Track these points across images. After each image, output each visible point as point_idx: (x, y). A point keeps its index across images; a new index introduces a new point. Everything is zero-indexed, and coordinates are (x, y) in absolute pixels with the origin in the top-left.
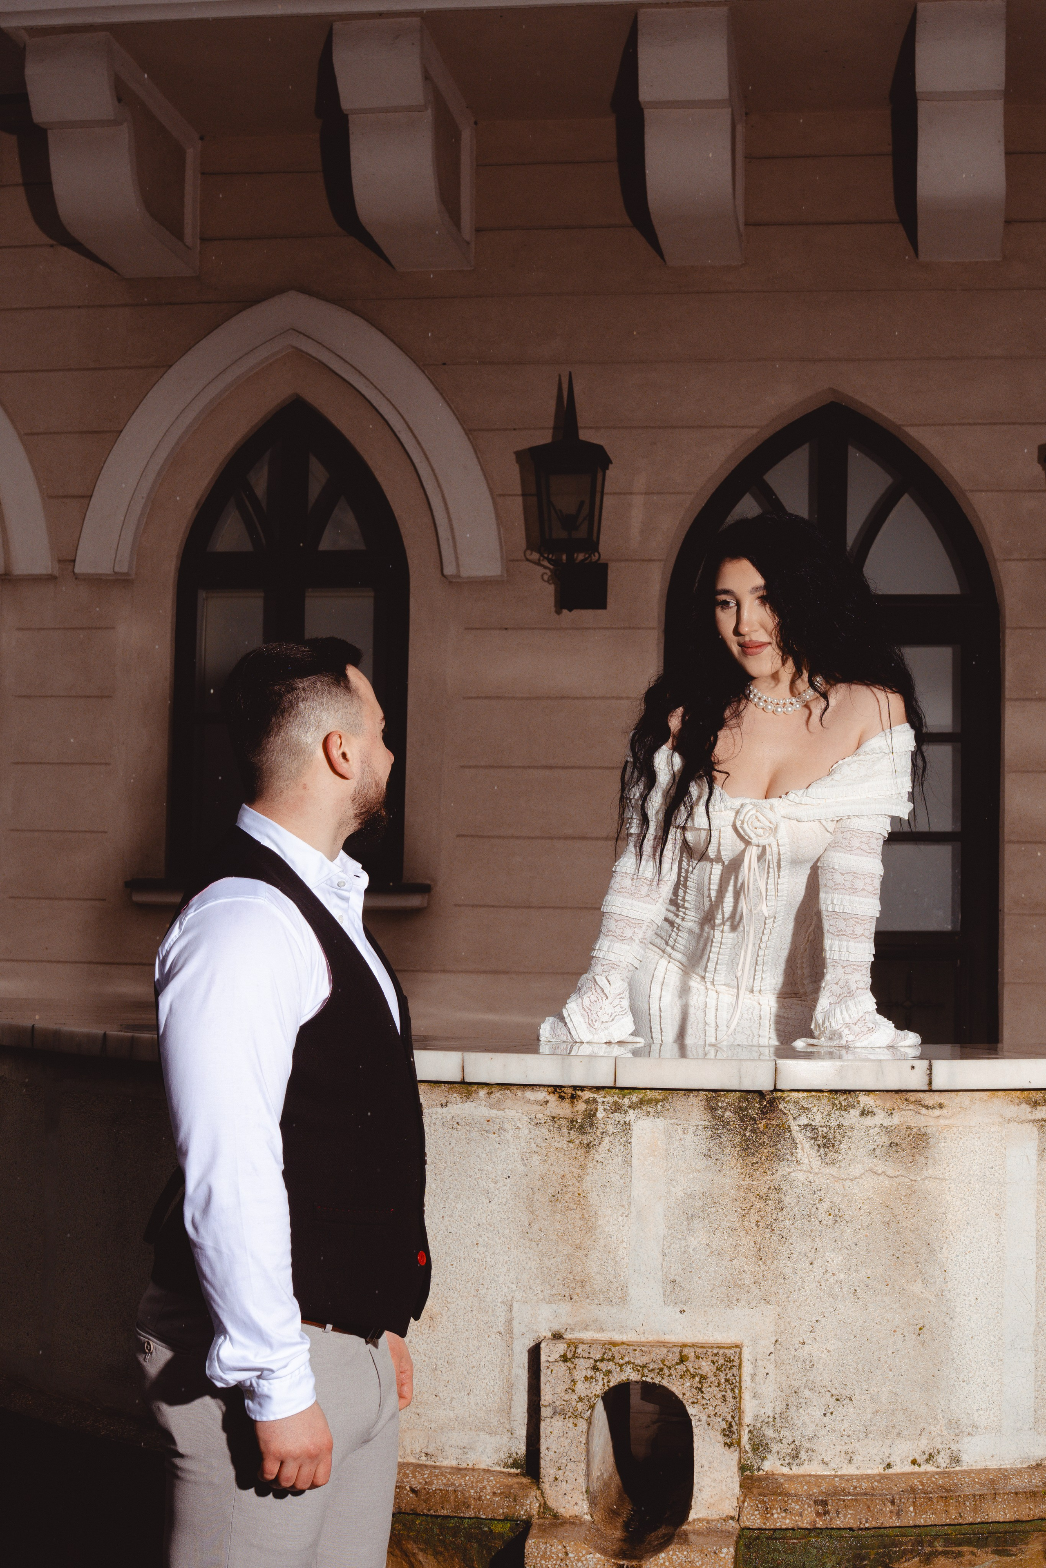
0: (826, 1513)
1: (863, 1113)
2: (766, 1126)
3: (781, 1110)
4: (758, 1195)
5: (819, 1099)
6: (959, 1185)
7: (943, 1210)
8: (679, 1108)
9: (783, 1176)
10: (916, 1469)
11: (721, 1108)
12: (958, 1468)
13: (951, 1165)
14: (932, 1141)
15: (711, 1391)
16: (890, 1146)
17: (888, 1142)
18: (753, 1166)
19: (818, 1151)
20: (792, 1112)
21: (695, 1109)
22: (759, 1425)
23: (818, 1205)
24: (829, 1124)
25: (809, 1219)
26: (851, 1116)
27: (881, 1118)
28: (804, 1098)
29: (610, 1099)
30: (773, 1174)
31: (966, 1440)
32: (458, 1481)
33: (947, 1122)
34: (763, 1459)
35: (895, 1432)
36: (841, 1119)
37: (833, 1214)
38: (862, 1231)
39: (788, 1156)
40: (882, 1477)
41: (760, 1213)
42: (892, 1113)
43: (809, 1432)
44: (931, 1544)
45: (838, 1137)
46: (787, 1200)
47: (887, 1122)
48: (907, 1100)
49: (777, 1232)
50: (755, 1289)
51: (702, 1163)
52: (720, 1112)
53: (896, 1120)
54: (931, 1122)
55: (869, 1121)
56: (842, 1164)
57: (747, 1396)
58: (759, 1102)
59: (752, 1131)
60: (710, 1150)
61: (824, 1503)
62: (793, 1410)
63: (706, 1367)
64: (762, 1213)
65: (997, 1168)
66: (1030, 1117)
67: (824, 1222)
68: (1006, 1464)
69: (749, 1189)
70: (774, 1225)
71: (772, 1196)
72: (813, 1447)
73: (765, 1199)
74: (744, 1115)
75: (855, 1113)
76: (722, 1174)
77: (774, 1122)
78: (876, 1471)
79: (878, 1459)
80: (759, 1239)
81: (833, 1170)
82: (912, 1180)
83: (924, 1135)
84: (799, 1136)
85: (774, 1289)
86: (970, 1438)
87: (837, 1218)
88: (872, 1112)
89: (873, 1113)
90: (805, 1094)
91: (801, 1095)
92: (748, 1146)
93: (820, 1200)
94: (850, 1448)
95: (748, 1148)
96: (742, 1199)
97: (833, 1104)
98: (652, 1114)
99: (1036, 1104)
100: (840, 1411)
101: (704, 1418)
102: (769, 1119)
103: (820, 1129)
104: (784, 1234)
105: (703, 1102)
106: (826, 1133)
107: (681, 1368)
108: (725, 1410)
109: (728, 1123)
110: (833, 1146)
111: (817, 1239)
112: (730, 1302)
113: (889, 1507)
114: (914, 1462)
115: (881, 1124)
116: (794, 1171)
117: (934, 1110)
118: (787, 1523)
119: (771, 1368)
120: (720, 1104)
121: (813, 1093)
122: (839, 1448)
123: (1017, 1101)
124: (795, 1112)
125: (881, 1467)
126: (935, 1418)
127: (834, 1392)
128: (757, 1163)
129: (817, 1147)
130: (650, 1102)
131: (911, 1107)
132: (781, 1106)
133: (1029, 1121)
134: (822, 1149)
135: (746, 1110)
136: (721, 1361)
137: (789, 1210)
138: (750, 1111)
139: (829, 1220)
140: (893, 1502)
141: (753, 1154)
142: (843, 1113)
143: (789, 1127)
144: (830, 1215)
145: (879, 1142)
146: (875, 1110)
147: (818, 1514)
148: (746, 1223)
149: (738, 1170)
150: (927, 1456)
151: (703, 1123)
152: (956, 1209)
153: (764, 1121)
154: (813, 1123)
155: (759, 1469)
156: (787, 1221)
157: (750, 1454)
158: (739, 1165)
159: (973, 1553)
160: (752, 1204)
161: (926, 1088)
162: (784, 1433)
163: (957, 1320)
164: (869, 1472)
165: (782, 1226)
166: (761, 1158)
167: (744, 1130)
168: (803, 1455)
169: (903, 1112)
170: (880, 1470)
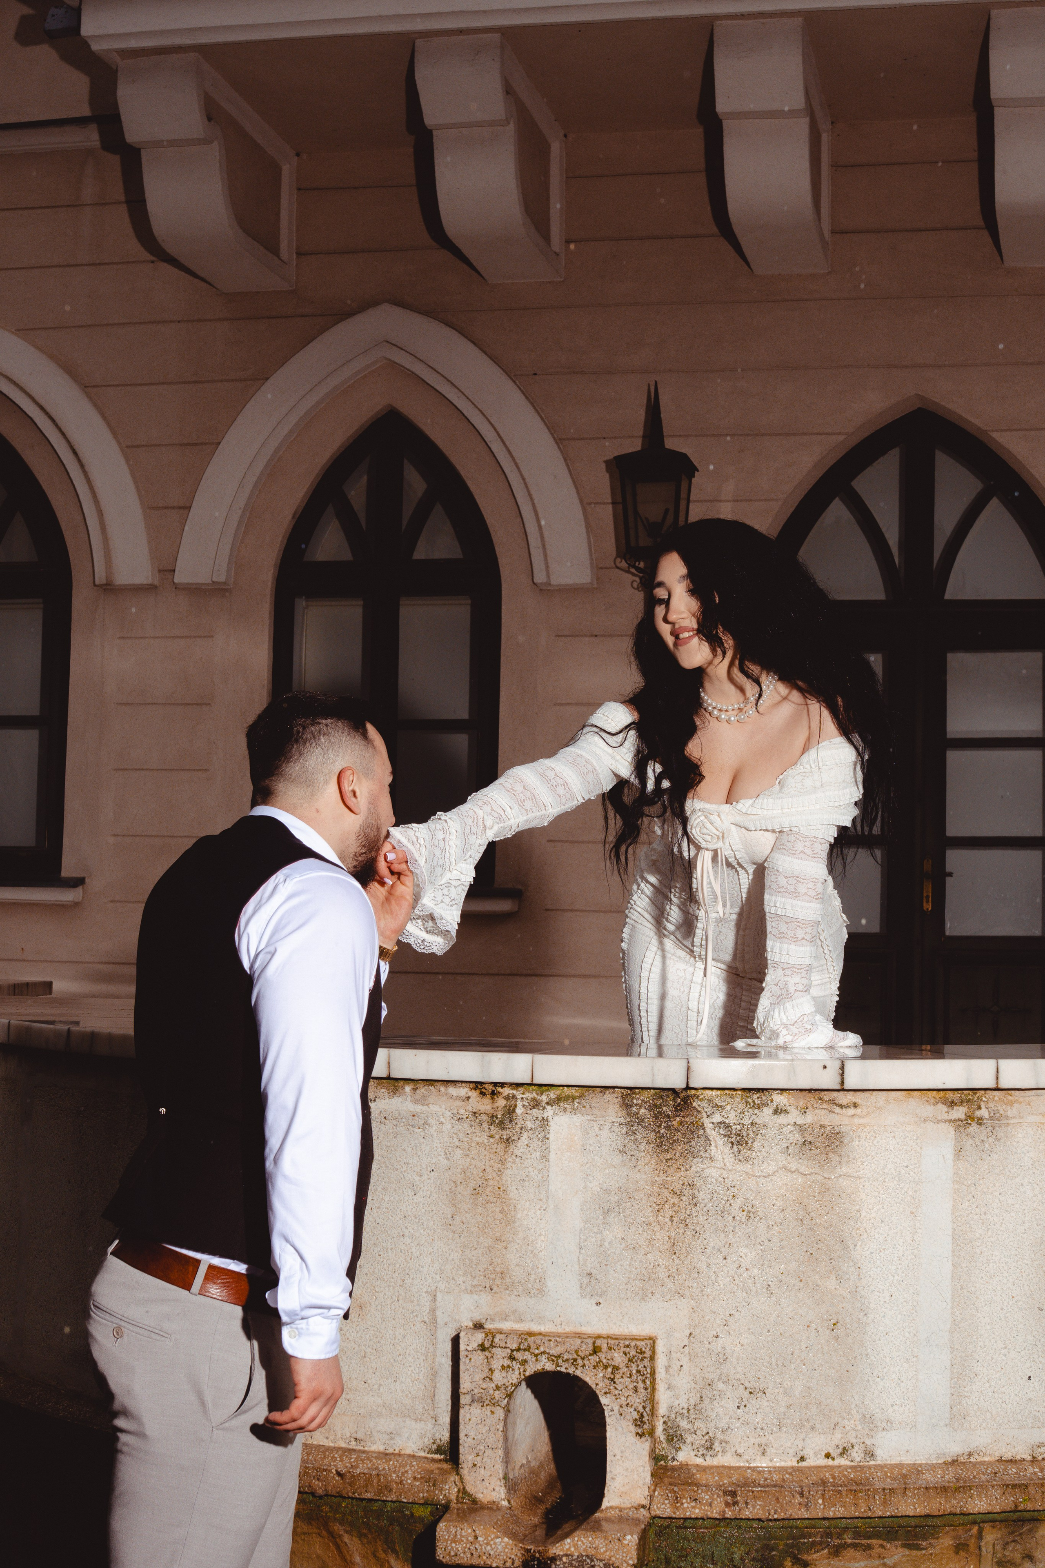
0: (735, 1503)
1: (776, 1112)
2: (681, 1123)
3: (695, 1108)
4: (672, 1190)
5: (732, 1097)
6: (874, 1183)
7: (857, 1207)
8: (595, 1105)
9: (697, 1172)
10: (830, 1462)
11: (636, 1105)
12: (872, 1463)
13: (865, 1164)
14: (846, 1140)
15: (623, 1382)
16: (804, 1144)
17: (802, 1140)
18: (667, 1162)
19: (732, 1148)
20: (706, 1110)
21: (611, 1107)
22: (673, 1416)
23: (732, 1201)
24: (742, 1122)
25: (723, 1215)
26: (764, 1114)
27: (794, 1116)
28: (717, 1096)
29: (528, 1095)
30: (687, 1170)
31: (881, 1434)
32: (382, 1465)
33: (861, 1121)
34: (678, 1450)
35: (808, 1425)
36: (754, 1117)
37: (746, 1211)
38: (775, 1227)
39: (702, 1153)
40: (794, 1470)
41: (674, 1209)
42: (805, 1112)
43: (723, 1424)
44: (840, 1536)
45: (752, 1135)
46: (701, 1196)
47: (800, 1121)
48: (820, 1099)
49: (691, 1227)
50: (669, 1284)
51: (617, 1159)
52: (634, 1109)
53: (809, 1118)
54: (846, 1121)
55: (782, 1119)
56: (756, 1161)
57: (661, 1387)
58: (674, 1099)
59: (665, 1128)
60: (625, 1146)
61: (733, 1494)
62: (706, 1402)
63: (618, 1358)
64: (676, 1208)
65: (912, 1167)
66: (946, 1117)
67: (737, 1218)
68: (921, 1460)
69: (663, 1185)
70: (688, 1220)
71: (685, 1192)
72: (727, 1438)
73: (679, 1194)
74: (658, 1113)
75: (768, 1111)
76: (637, 1169)
77: (687, 1119)
78: (789, 1464)
79: (791, 1452)
80: (673, 1234)
81: (748, 1167)
82: (825, 1178)
83: (838, 1133)
84: (712, 1133)
85: (687, 1283)
86: (884, 1433)
87: (750, 1214)
88: (785, 1110)
89: (786, 1112)
90: (719, 1092)
91: (714, 1093)
92: (662, 1142)
93: (734, 1196)
94: (763, 1440)
95: (662, 1144)
96: (656, 1195)
97: (747, 1102)
98: (569, 1110)
99: (952, 1104)
100: (753, 1404)
101: (616, 1408)
102: (683, 1117)
103: (733, 1127)
104: (698, 1229)
105: (619, 1099)
106: (740, 1131)
107: (594, 1359)
108: (636, 1401)
109: (643, 1120)
110: (747, 1143)
111: (731, 1235)
112: (644, 1295)
113: (798, 1499)
114: (828, 1456)
115: (795, 1123)
116: (708, 1167)
117: (848, 1109)
118: (697, 1512)
119: (685, 1360)
120: (635, 1101)
121: (727, 1092)
122: (752, 1440)
123: (933, 1101)
124: (709, 1110)
125: (795, 1460)
126: (849, 1413)
127: (747, 1385)
128: (672, 1159)
129: (730, 1145)
130: (567, 1098)
131: (825, 1106)
132: (695, 1104)
133: (945, 1121)
134: (735, 1147)
135: (660, 1108)
136: (633, 1353)
137: (702, 1205)
138: (664, 1108)
139: (743, 1216)
140: (802, 1494)
141: (668, 1151)
142: (756, 1111)
143: (703, 1124)
144: (743, 1211)
145: (793, 1139)
146: (788, 1108)
147: (727, 1504)
148: (660, 1218)
149: (653, 1166)
150: (840, 1450)
151: (619, 1120)
152: (871, 1207)
153: (678, 1119)
154: (727, 1121)
155: (674, 1459)
156: (701, 1217)
157: (665, 1445)
158: (653, 1161)
159: (882, 1546)
160: (666, 1200)
161: (838, 1087)
162: (698, 1424)
163: (871, 1316)
164: (781, 1464)
165: (695, 1221)
166: (675, 1155)
167: (658, 1126)
168: (717, 1446)
169: (817, 1111)
170: (792, 1462)
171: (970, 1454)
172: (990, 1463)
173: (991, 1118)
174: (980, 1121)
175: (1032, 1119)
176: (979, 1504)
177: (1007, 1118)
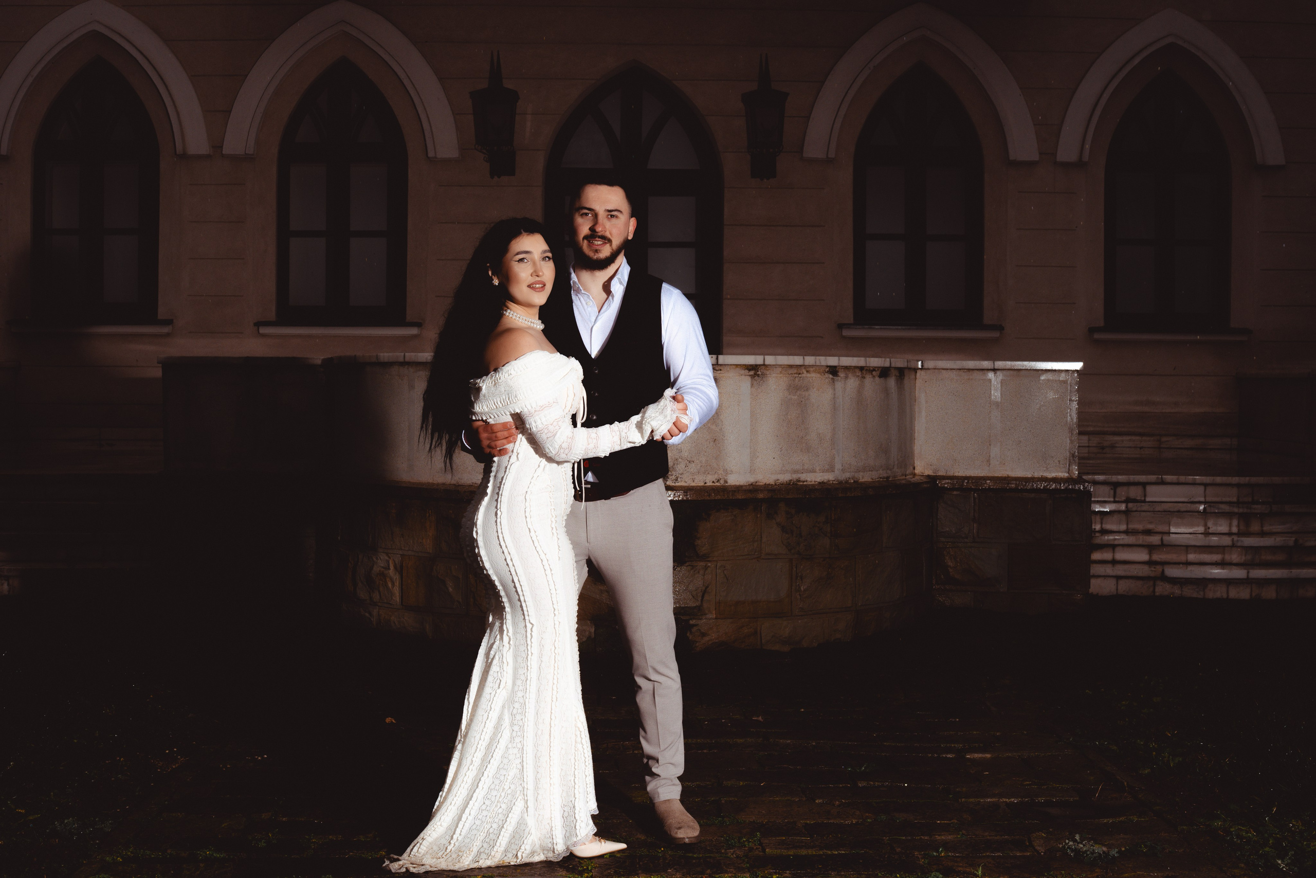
10: (714, 484)
12: (727, 484)
31: (729, 475)
33: (723, 375)
34: (667, 481)
35: (707, 473)
40: (703, 486)
43: (681, 472)
44: (719, 506)
61: (687, 493)
62: (676, 465)
65: (738, 390)
66: (748, 374)
68: (742, 484)
72: (682, 477)
78: (702, 485)
79: (702, 481)
94: (693, 477)
99: (750, 370)
100: (690, 466)
114: (713, 482)
122: (690, 477)
126: (720, 469)
127: (688, 460)
140: (707, 493)
147: (685, 496)
150: (717, 480)
159: (732, 509)
163: (726, 438)
164: (700, 485)
168: (679, 479)
170: (702, 484)
171: (756, 482)
172: (762, 485)
173: (762, 375)
174: (758, 375)
175: (774, 375)
176: (761, 496)
177: (767, 375)
